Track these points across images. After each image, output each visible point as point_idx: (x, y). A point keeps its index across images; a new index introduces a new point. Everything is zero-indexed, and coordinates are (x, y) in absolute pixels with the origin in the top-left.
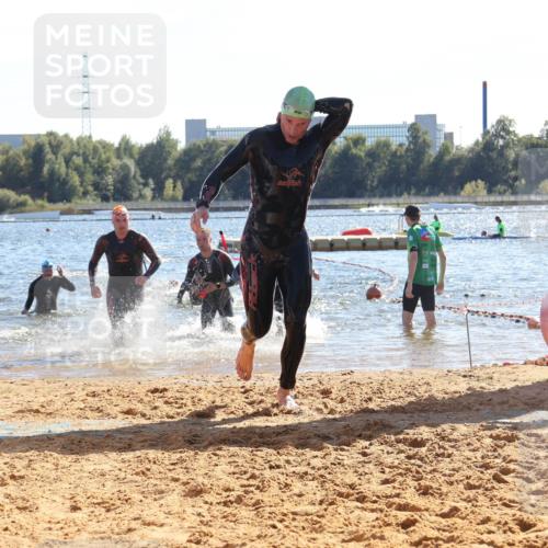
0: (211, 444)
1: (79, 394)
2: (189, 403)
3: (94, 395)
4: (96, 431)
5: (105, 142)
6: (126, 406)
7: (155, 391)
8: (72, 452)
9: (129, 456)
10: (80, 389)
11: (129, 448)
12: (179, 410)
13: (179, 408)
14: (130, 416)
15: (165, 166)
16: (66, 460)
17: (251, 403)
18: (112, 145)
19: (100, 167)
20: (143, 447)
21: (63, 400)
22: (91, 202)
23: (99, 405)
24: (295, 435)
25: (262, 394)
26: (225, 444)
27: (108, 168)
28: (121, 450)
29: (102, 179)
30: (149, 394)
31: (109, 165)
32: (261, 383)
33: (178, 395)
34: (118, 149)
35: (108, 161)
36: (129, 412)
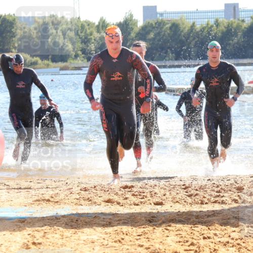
0: (164, 222)
1: (76, 190)
2: (149, 195)
3: (86, 190)
4: (88, 214)
5: (89, 21)
6: (107, 197)
7: (126, 187)
8: (72, 227)
9: (109, 230)
10: (76, 186)
11: (109, 224)
12: (142, 200)
13: (142, 198)
14: (109, 204)
15: (129, 37)
16: (69, 232)
17: (190, 196)
18: (94, 24)
19: (86, 38)
20: (119, 224)
21: (65, 193)
22: (80, 62)
23: (89, 196)
24: (220, 217)
25: (197, 190)
26: (173, 222)
27: (91, 38)
28: (104, 226)
29: (88, 46)
30: (122, 189)
31: (92, 37)
32: (196, 182)
33: (141, 190)
34: (98, 27)
35: (91, 34)
36: (109, 201)
